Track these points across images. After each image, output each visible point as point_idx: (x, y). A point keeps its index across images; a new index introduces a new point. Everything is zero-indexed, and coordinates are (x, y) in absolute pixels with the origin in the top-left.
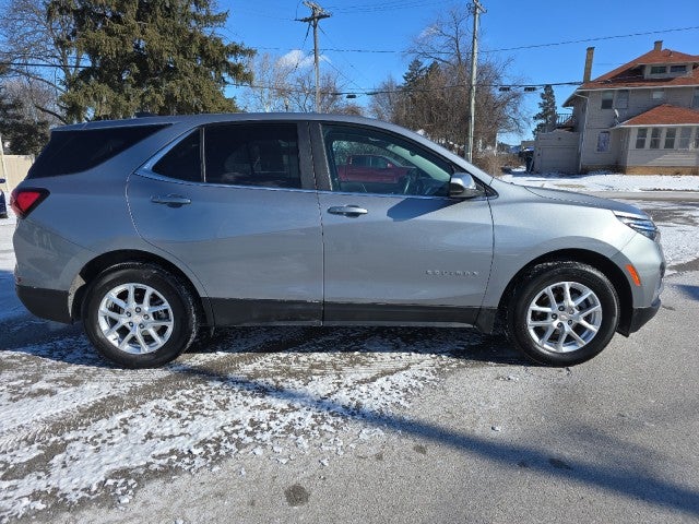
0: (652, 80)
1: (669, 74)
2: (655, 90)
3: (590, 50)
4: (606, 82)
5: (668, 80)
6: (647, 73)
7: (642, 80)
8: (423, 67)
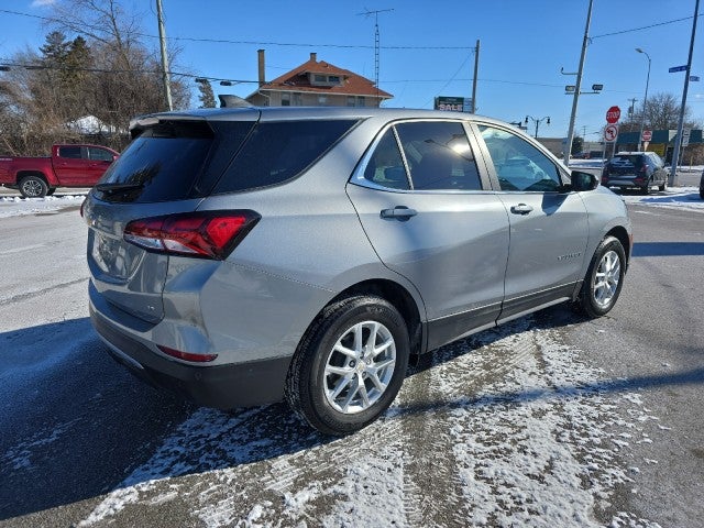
0: (317, 87)
1: (328, 83)
2: (320, 95)
3: (261, 52)
4: (281, 85)
5: (329, 88)
6: (313, 80)
7: (309, 85)
8: (66, 41)
